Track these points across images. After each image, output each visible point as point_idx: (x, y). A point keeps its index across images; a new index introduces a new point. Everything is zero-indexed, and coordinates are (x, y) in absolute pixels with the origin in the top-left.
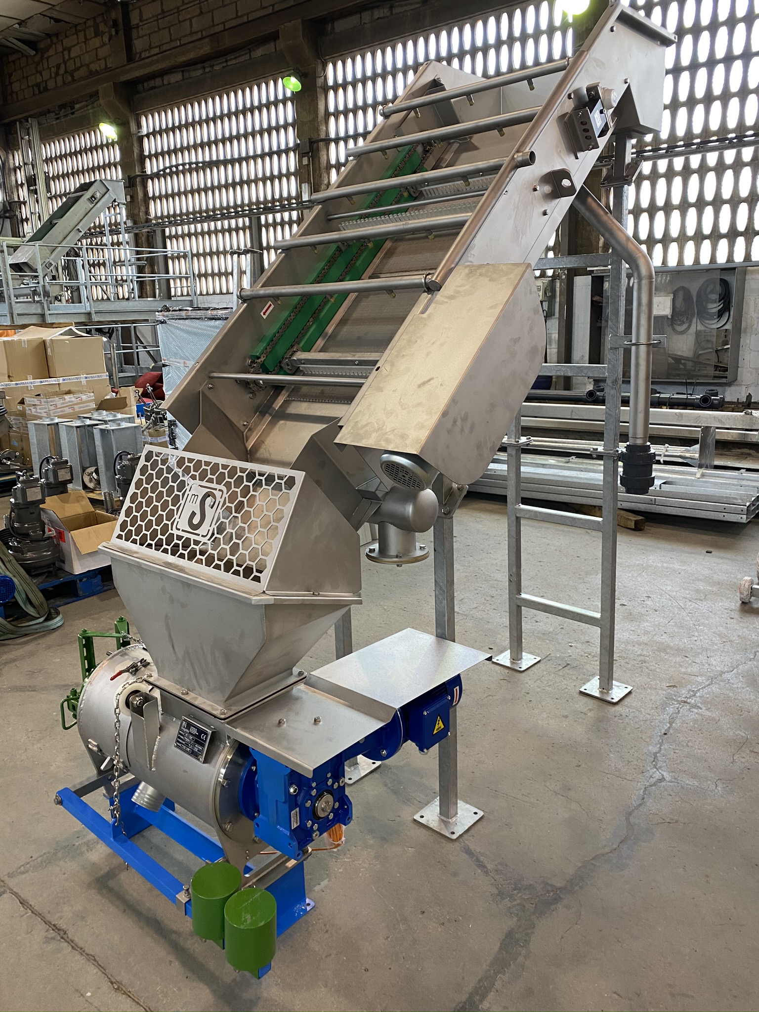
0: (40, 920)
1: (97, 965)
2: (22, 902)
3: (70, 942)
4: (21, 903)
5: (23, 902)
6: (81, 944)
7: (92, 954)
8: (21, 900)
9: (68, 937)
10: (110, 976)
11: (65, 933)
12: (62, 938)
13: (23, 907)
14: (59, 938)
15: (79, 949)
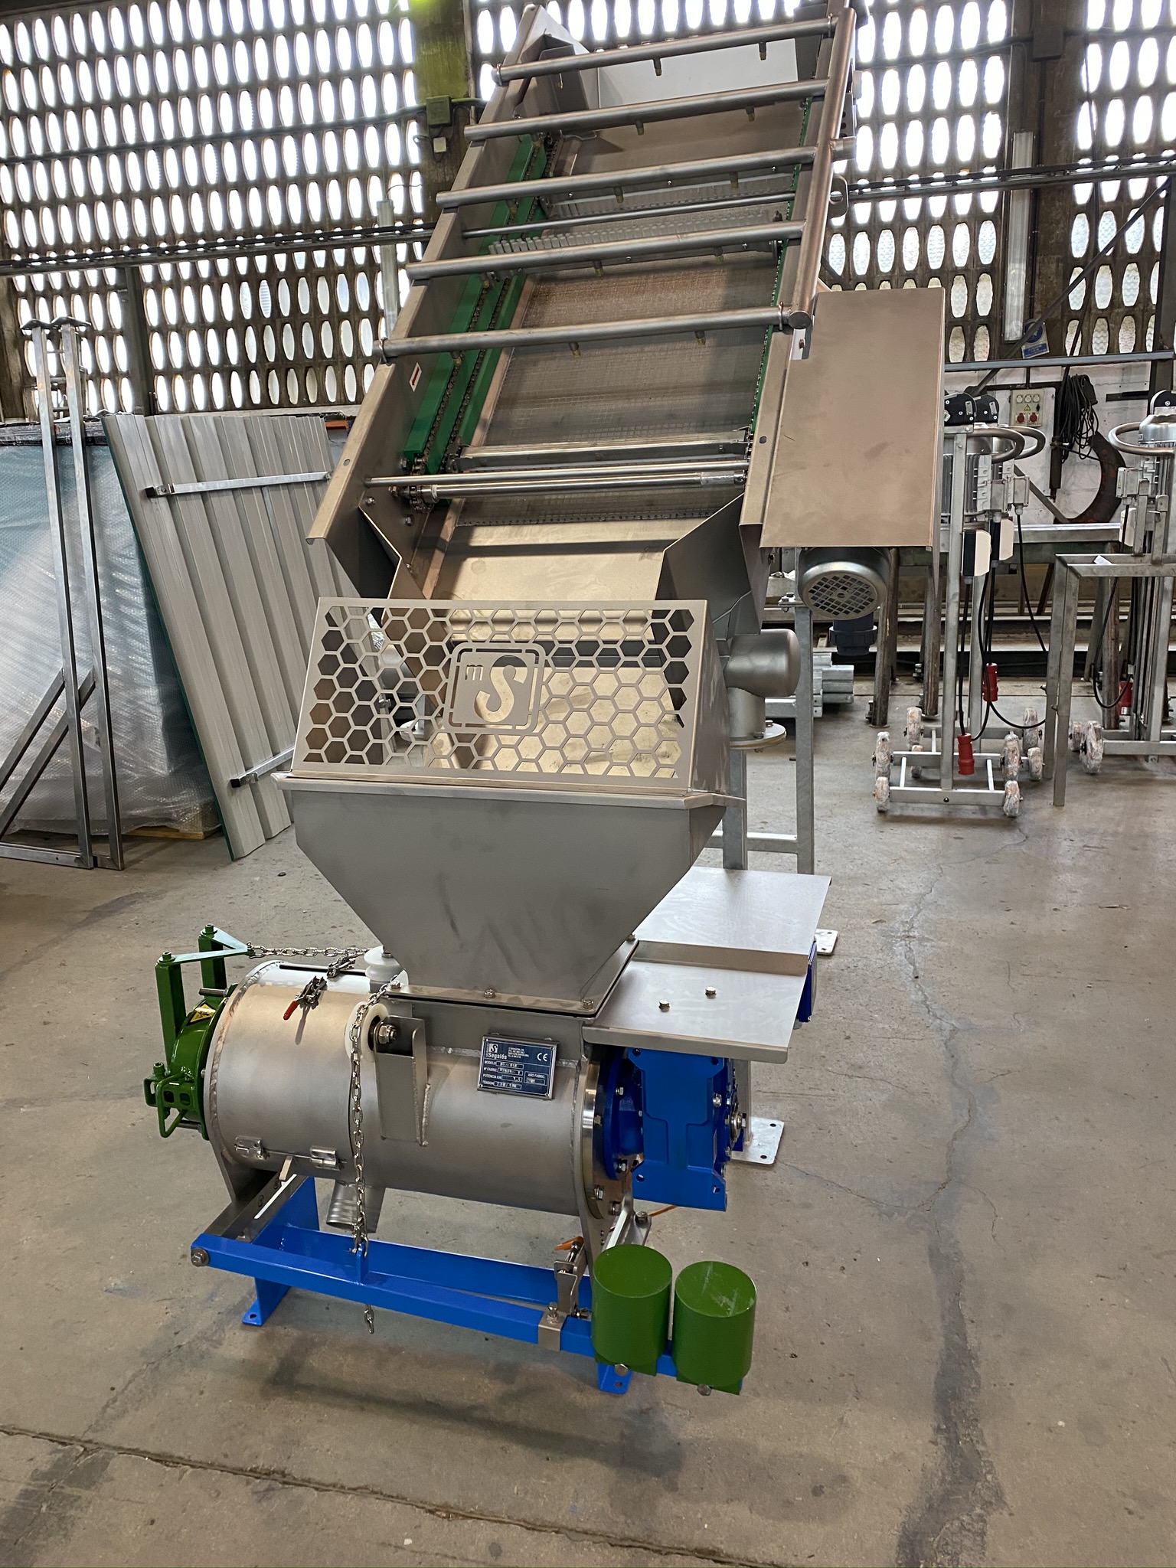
0: (219, 1472)
1: (382, 1497)
2: (158, 1458)
3: (304, 1483)
4: (157, 1461)
5: (161, 1459)
6: (328, 1479)
7: (362, 1485)
8: (154, 1458)
9: (294, 1479)
10: (420, 1505)
11: (283, 1474)
12: (285, 1483)
13: (168, 1466)
14: (280, 1485)
15: (330, 1488)
